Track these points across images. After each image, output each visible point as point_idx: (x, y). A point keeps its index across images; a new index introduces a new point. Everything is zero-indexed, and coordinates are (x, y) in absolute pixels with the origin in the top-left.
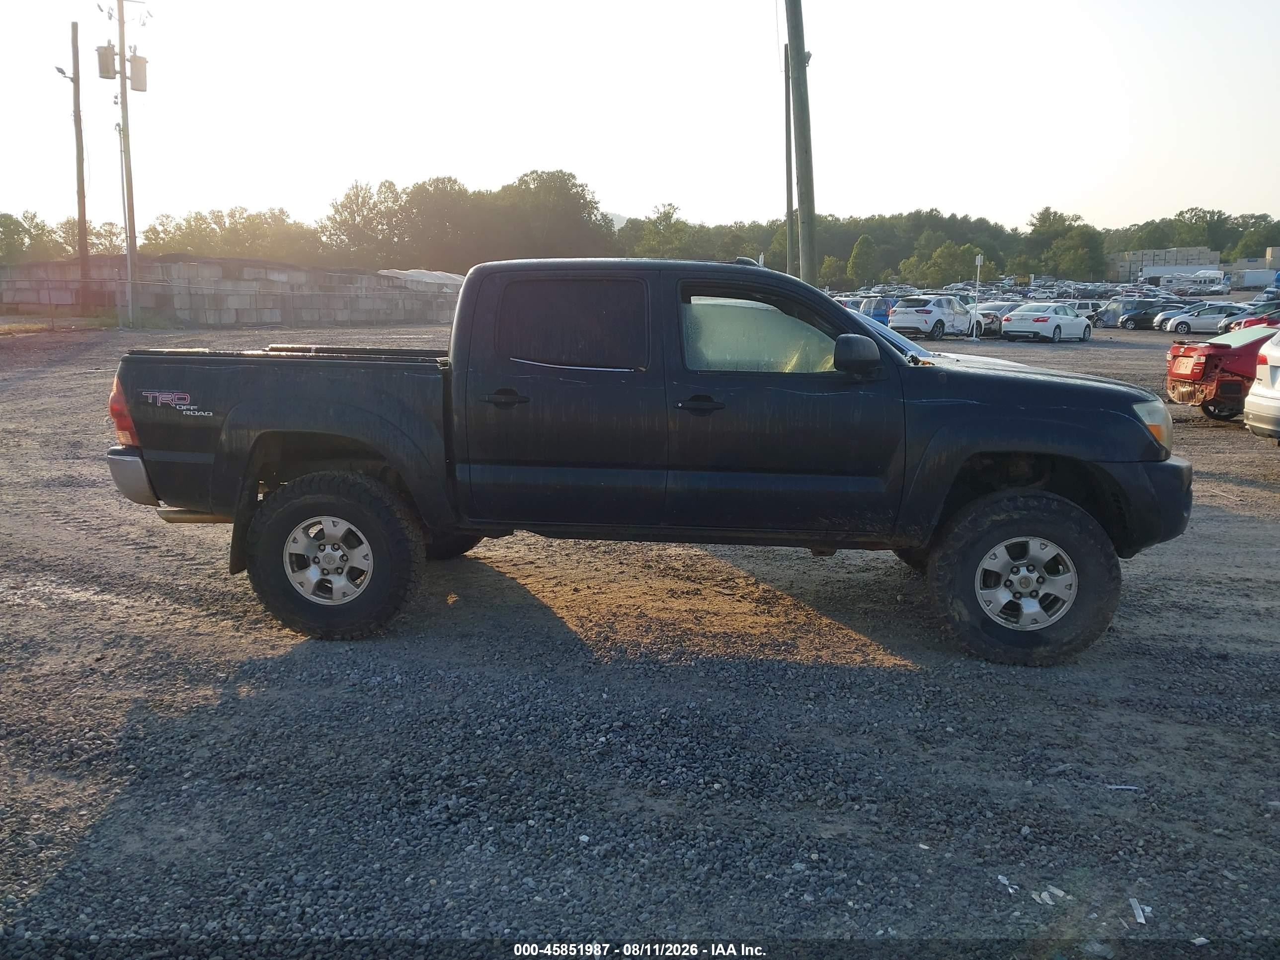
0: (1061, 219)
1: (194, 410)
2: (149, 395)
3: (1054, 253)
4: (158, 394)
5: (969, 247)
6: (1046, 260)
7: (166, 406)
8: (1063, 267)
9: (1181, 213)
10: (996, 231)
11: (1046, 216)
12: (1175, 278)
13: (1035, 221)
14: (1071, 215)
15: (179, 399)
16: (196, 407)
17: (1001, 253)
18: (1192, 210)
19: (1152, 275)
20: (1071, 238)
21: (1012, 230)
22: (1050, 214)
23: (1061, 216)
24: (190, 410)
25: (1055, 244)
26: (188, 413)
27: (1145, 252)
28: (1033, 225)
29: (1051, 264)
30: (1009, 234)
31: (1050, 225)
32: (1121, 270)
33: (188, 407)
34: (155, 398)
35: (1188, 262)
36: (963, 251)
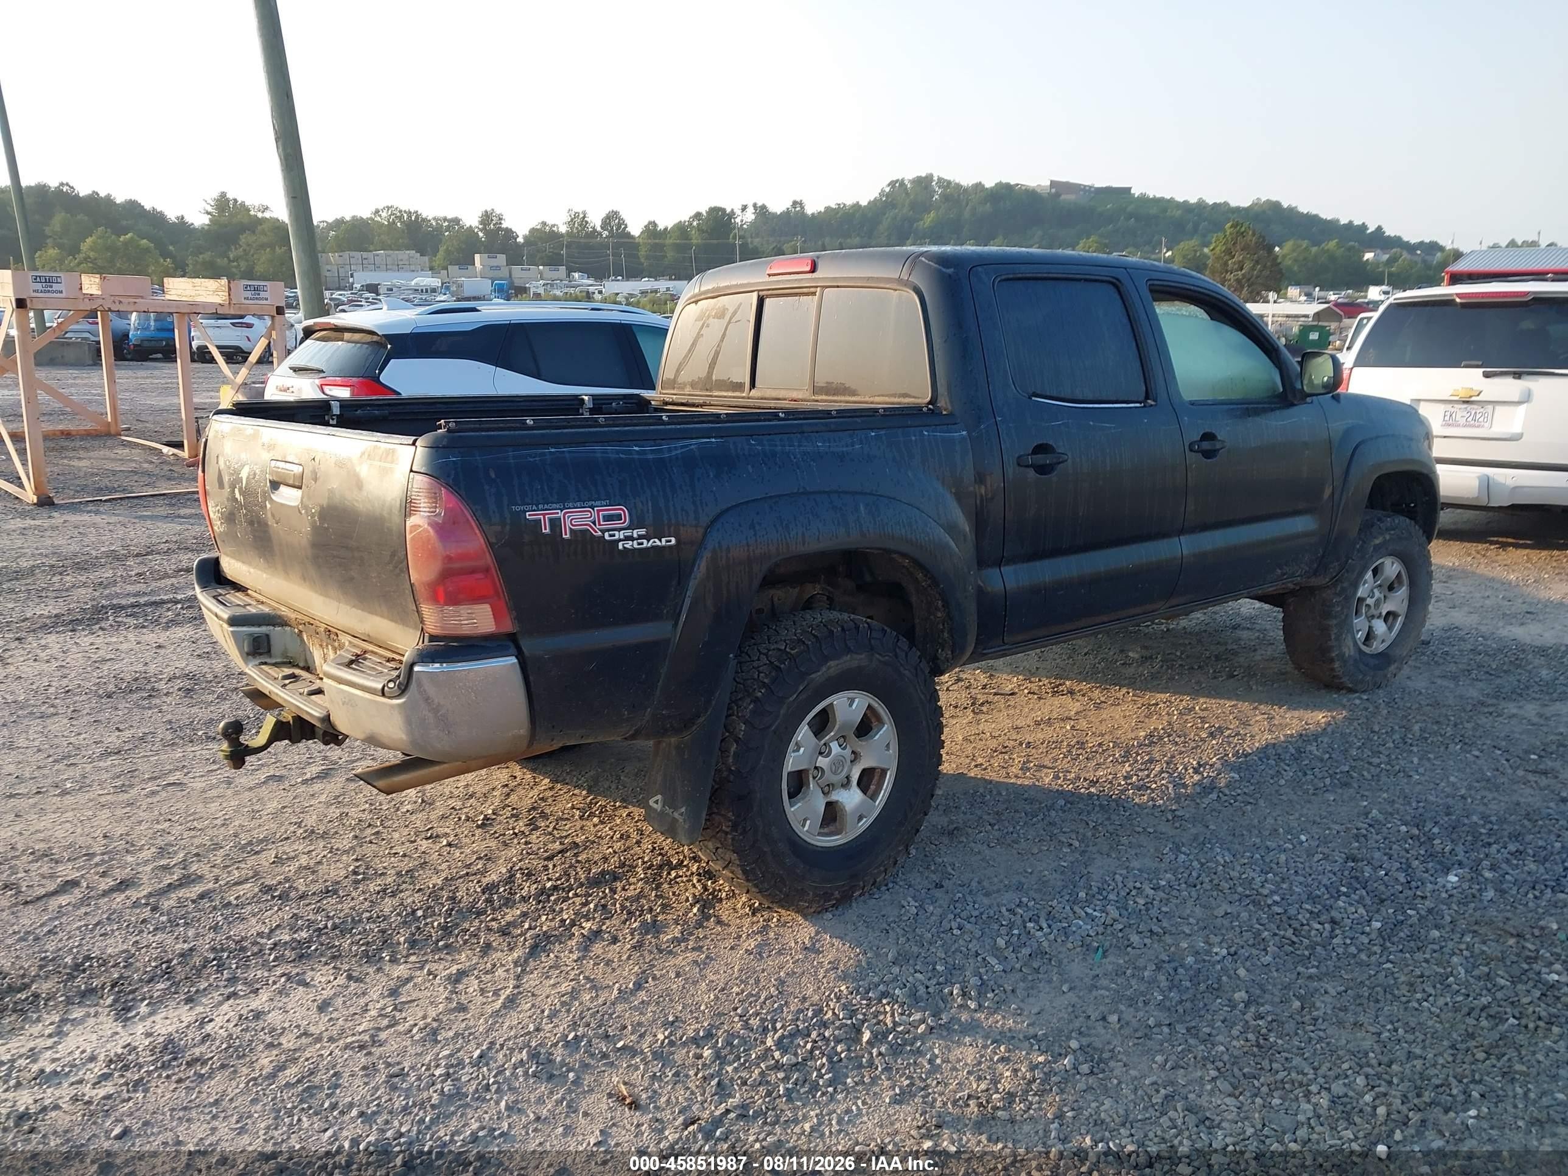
0: (244, 209)
1: (640, 537)
2: (542, 517)
3: (245, 250)
4: (561, 514)
5: (132, 238)
6: (236, 259)
7: (582, 537)
8: (259, 269)
9: (377, 212)
10: (156, 219)
11: (223, 203)
12: (395, 286)
13: (210, 209)
14: (257, 205)
15: (608, 518)
16: (643, 532)
17: (171, 248)
18: (388, 208)
19: (368, 282)
20: (264, 233)
21: (178, 218)
22: (228, 200)
23: (243, 204)
24: (631, 538)
25: (243, 239)
26: (629, 545)
27: (352, 253)
28: (208, 213)
29: (243, 265)
30: (174, 223)
31: (231, 215)
32: (328, 274)
33: (628, 533)
34: (555, 524)
35: (399, 268)
36: (126, 244)
